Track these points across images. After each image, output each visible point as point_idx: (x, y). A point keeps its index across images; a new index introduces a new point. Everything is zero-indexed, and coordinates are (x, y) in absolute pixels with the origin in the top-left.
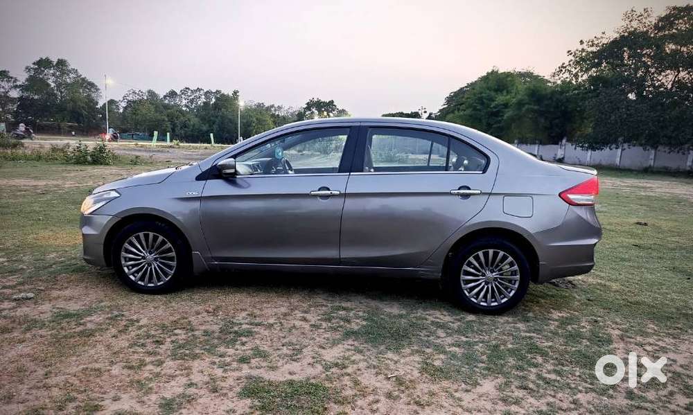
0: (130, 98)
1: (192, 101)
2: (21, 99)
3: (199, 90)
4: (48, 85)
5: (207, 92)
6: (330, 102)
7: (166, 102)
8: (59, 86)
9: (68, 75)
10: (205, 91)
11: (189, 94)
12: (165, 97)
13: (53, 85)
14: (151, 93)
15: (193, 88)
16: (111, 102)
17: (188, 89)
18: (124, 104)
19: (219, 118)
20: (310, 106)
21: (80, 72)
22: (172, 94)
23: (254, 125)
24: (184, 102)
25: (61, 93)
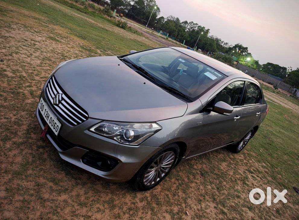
0: (169, 19)
1: (192, 28)
2: (133, 6)
3: (197, 24)
4: (144, 4)
5: (200, 26)
6: (246, 48)
7: (182, 25)
8: (147, 5)
9: (152, 2)
10: (199, 25)
11: (192, 25)
12: (183, 22)
13: (146, 4)
14: (178, 19)
15: (195, 23)
16: (162, 18)
17: (193, 22)
18: (166, 20)
19: (196, 37)
20: (236, 46)
21: (156, 3)
22: (186, 22)
23: (207, 45)
24: (189, 27)
25: (147, 8)
